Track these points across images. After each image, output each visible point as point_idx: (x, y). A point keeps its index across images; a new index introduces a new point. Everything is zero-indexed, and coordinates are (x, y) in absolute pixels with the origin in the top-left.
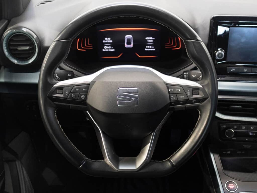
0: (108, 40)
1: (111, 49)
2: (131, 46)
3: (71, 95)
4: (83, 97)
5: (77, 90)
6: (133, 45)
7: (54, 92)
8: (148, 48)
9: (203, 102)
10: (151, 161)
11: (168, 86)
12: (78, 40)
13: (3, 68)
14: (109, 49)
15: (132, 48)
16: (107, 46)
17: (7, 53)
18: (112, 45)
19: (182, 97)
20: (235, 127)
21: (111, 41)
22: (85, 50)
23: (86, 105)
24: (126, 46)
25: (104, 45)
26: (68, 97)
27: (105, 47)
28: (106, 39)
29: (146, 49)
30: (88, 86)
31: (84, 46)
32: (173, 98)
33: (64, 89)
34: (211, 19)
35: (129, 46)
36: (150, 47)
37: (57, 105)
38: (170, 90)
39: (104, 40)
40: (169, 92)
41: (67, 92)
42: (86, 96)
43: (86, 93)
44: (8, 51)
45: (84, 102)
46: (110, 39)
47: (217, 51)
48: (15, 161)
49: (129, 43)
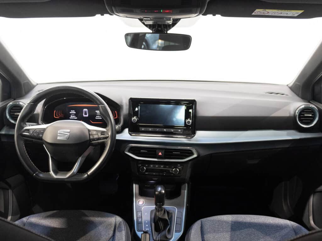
0: (73, 112)
1: (75, 117)
2: (87, 116)
3: (34, 134)
4: (41, 135)
5: (38, 131)
6: (89, 115)
7: (24, 132)
8: (97, 117)
9: (106, 139)
10: (77, 174)
11: (89, 130)
12: (55, 111)
13: (5, 126)
14: (74, 117)
15: (88, 117)
16: (73, 115)
17: (8, 117)
18: (75, 115)
19: (96, 137)
20: (147, 166)
21: (75, 113)
22: (58, 118)
23: (42, 140)
24: (84, 116)
25: (70, 114)
26: (32, 135)
27: (71, 116)
28: (72, 111)
29: (96, 118)
30: (44, 130)
31: (58, 115)
32: (91, 137)
33: (30, 130)
34: (129, 99)
35: (86, 116)
36: (99, 117)
37: (25, 139)
38: (90, 133)
39: (71, 112)
40: (89, 134)
41: (31, 132)
42: (43, 135)
43: (43, 133)
44: (9, 115)
45: (41, 139)
46: (74, 111)
47: (133, 117)
48: (8, 190)
49: (86, 114)
